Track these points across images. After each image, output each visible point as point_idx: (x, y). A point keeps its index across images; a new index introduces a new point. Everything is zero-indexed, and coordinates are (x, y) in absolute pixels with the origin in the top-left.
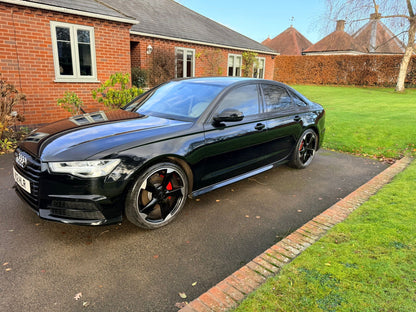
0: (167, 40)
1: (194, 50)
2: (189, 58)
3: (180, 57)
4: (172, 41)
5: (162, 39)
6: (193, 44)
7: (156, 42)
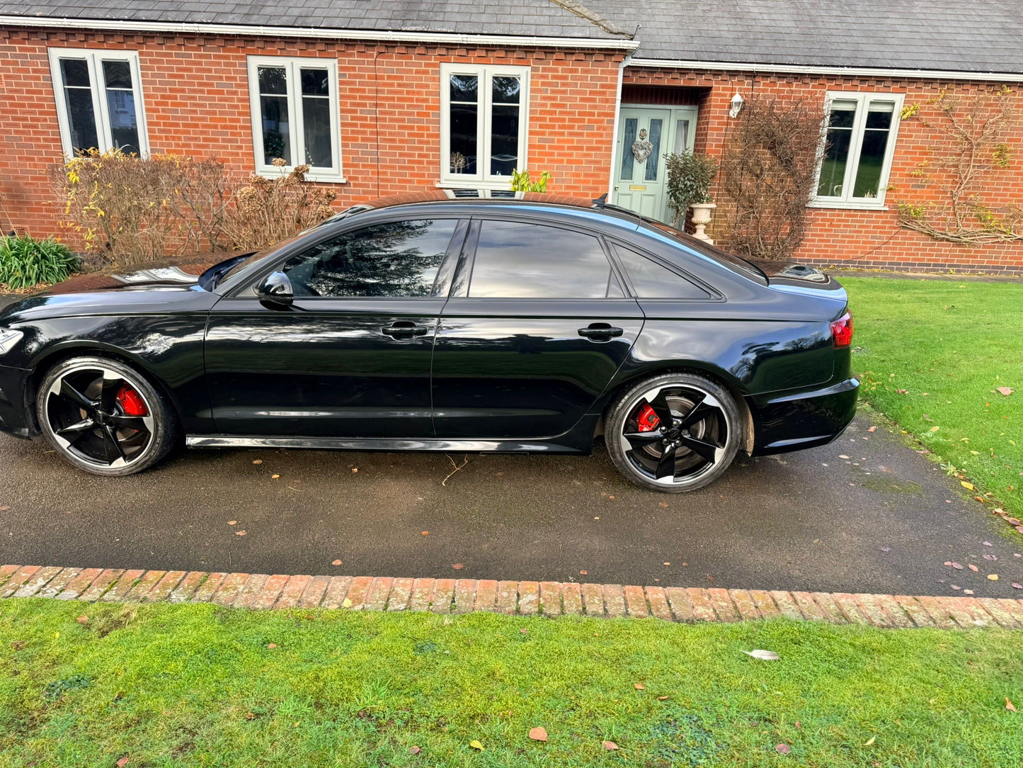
0: (798, 77)
1: (899, 99)
2: (879, 120)
3: (843, 118)
4: (814, 77)
5: (781, 76)
6: (896, 80)
7: (762, 84)
